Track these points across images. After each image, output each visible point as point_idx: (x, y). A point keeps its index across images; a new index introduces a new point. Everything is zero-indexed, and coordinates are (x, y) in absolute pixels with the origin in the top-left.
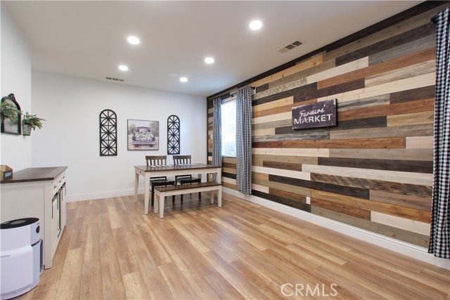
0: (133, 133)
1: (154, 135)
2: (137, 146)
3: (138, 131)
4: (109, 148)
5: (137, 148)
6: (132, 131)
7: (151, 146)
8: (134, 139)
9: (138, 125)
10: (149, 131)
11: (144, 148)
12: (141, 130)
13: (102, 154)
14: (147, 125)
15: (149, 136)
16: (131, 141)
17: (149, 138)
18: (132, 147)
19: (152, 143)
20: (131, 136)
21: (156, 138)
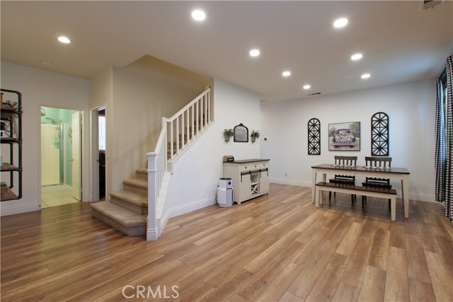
0: (333, 135)
1: (355, 136)
2: (336, 147)
3: (338, 133)
4: (314, 148)
5: (337, 149)
6: (332, 133)
7: (351, 146)
8: (334, 140)
9: (337, 128)
10: (349, 132)
11: (343, 149)
12: (340, 132)
13: (309, 154)
14: (347, 127)
15: (349, 137)
16: (331, 142)
17: (349, 139)
18: (333, 148)
19: (353, 144)
20: (332, 138)
21: (357, 139)
